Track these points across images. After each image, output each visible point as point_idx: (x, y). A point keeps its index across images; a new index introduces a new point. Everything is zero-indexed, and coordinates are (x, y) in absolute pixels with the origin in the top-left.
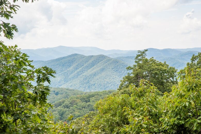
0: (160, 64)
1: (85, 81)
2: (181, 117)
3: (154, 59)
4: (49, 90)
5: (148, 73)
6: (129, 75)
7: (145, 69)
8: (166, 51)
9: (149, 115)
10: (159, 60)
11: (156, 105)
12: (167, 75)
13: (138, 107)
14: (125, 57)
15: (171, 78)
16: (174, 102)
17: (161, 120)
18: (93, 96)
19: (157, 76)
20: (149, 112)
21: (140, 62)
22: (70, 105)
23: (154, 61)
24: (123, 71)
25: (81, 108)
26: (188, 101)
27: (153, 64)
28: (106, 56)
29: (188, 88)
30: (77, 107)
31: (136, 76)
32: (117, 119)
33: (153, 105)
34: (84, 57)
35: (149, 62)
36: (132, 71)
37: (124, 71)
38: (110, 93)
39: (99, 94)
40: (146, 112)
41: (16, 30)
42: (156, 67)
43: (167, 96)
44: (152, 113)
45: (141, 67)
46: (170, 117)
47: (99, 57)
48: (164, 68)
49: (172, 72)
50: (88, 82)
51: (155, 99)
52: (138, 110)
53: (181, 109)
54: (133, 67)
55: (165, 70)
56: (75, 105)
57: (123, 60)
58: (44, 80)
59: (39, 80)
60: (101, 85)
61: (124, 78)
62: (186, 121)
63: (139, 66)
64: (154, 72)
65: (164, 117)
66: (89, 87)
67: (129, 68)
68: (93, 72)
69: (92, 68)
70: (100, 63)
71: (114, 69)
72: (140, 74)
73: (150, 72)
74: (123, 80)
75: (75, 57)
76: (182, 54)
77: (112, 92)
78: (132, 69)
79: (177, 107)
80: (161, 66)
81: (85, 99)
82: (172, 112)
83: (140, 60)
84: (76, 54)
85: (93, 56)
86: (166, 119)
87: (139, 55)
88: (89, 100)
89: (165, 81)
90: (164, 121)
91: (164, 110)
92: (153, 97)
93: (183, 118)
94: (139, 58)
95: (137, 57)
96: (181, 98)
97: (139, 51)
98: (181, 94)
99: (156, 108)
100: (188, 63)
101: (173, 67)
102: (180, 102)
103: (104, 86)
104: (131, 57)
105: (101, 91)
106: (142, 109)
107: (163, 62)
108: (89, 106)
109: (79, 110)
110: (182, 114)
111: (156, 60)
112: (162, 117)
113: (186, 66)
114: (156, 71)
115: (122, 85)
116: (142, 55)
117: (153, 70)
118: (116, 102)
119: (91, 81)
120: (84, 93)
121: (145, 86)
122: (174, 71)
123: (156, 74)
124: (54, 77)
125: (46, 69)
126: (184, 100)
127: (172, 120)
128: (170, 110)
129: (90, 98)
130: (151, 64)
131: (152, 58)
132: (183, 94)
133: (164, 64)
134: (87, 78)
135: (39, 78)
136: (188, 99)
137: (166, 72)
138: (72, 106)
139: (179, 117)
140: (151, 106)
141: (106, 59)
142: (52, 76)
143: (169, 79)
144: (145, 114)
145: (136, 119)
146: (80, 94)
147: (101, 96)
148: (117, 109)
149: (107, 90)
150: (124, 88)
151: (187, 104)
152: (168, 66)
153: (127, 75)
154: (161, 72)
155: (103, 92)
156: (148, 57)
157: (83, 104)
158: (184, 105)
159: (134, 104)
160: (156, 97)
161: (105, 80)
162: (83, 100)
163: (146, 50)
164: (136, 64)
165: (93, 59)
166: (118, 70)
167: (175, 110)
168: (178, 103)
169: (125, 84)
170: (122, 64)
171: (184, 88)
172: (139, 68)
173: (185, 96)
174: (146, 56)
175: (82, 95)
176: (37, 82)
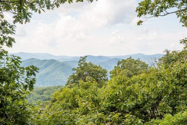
0: (96, 67)
1: (39, 79)
2: (113, 102)
3: (92, 63)
4: (35, 81)
5: (87, 73)
6: (74, 74)
7: (85, 70)
8: (100, 57)
9: (92, 101)
10: (95, 63)
11: (96, 94)
12: (101, 75)
13: (85, 95)
14: (70, 61)
15: (104, 77)
16: (109, 92)
17: (101, 104)
18: (46, 90)
19: (94, 75)
20: (93, 99)
21: (82, 65)
22: (28, 96)
23: (91, 65)
24: (68, 72)
25: (37, 99)
26: (118, 91)
27: (91, 67)
28: (56, 60)
29: (118, 82)
30: (33, 98)
31: (79, 75)
32: (70, 104)
33: (95, 94)
34: (39, 61)
35: (88, 65)
36: (75, 71)
37: (70, 72)
38: (59, 88)
39: (50, 88)
40: (90, 99)
41: (14, 42)
42: (93, 69)
43: (105, 88)
44: (94, 99)
45: (82, 68)
46: (107, 102)
47: (51, 61)
48: (99, 70)
49: (104, 73)
50: (42, 80)
51: (96, 90)
52: (85, 98)
53: (114, 96)
54: (77, 68)
55: (99, 71)
56: (32, 97)
57: (68, 64)
58: (31, 74)
59: (28, 74)
60: (52, 82)
61: (70, 76)
62: (117, 104)
63: (81, 68)
64: (92, 72)
65: (102, 102)
66: (43, 83)
67: (74, 69)
68: (46, 72)
69: (45, 69)
70: (51, 65)
71: (62, 70)
72: (82, 74)
73: (89, 72)
74: (69, 78)
75: (33, 61)
76: (111, 60)
77: (60, 87)
78: (76, 70)
79: (111, 95)
80: (96, 68)
81: (39, 92)
82: (108, 98)
83: (82, 63)
84: (33, 59)
85: (46, 60)
86: (104, 104)
87: (81, 60)
88: (43, 93)
89: (99, 79)
90: (102, 104)
91: (103, 97)
92: (95, 89)
93: (115, 102)
94: (81, 62)
95: (79, 62)
96: (114, 89)
97: (81, 57)
98: (114, 86)
99: (97, 96)
100: (115, 66)
101: (105, 69)
102: (113, 91)
103: (54, 83)
104: (75, 62)
105: (52, 86)
106: (87, 97)
107: (98, 65)
108: (42, 97)
109: (35, 100)
110: (114, 100)
111: (93, 64)
112: (100, 102)
113: (114, 69)
114: (93, 72)
115: (68, 81)
116: (83, 60)
117: (91, 71)
118: (69, 93)
119: (45, 78)
120: (39, 88)
121: (90, 81)
122: (105, 72)
123: (93, 73)
124: (38, 72)
125: (33, 67)
126: (115, 90)
127: (108, 104)
128: (106, 97)
129: (43, 91)
130: (89, 67)
131: (90, 62)
132: (115, 86)
133: (99, 66)
134: (41, 76)
135: (28, 73)
136: (118, 90)
137: (100, 73)
138: (30, 98)
139: (112, 102)
140: (94, 95)
141: (56, 63)
142: (37, 71)
143: (102, 77)
144: (89, 100)
145: (84, 103)
146: (36, 89)
147: (52, 90)
148: (70, 97)
149: (57, 85)
150: (70, 84)
151: (118, 93)
152: (101, 68)
153: (72, 75)
154: (97, 72)
155: (54, 87)
156: (87, 62)
157: (38, 96)
158: (116, 93)
159: (82, 93)
160: (97, 88)
161: (55, 78)
162: (38, 93)
163: (86, 57)
164: (79, 66)
165: (46, 63)
166: (65, 70)
167: (109, 97)
168: (112, 92)
169: (71, 80)
170: (68, 66)
171: (116, 82)
172: (81, 70)
173: (116, 87)
174: (86, 61)
175: (37, 89)
176: (27, 75)
